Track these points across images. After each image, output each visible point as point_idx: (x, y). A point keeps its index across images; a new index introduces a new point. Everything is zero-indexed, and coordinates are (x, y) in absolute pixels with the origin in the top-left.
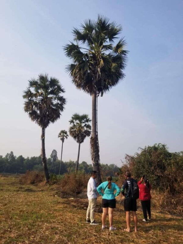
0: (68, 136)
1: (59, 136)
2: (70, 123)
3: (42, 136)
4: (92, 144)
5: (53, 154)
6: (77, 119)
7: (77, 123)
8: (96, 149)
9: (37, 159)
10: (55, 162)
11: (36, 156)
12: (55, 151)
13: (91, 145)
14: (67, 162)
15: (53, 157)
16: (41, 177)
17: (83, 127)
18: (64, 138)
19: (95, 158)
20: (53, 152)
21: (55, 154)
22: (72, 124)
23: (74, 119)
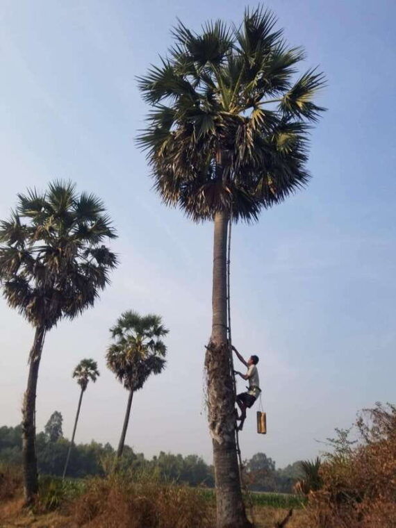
0: (98, 375)
1: (75, 374)
2: (111, 333)
3: (31, 352)
4: (213, 370)
5: (53, 423)
6: (132, 326)
7: (131, 338)
8: (227, 386)
9: (10, 434)
10: (54, 444)
11: (9, 426)
12: (57, 416)
13: (209, 373)
14: (84, 444)
15: (52, 431)
16: (11, 482)
17: (144, 348)
18: (88, 380)
19: (224, 421)
20: (53, 417)
21: (56, 423)
22: (117, 337)
23: (124, 326)
